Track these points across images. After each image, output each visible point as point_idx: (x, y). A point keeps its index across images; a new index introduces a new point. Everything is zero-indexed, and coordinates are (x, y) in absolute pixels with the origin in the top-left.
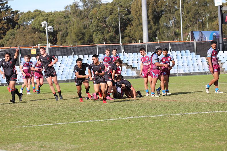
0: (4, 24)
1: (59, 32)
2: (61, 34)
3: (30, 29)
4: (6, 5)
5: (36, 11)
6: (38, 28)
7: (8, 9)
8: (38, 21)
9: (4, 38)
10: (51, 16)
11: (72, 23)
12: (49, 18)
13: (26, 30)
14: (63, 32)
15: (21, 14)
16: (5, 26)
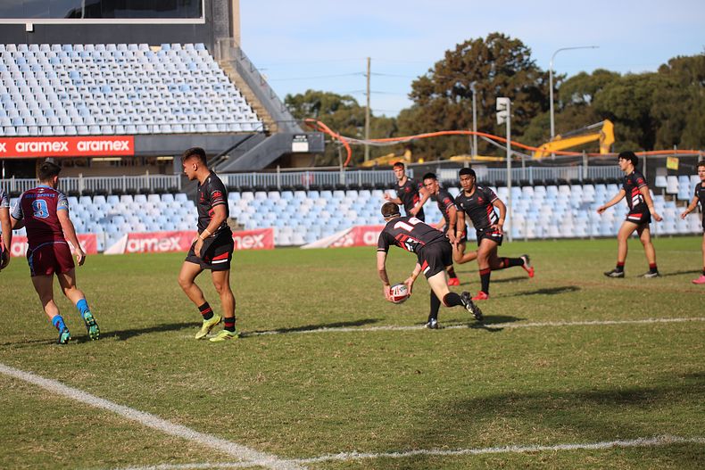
0: (523, 101)
1: (663, 122)
2: (668, 126)
3: (589, 112)
4: (525, 57)
5: (599, 73)
6: (611, 110)
7: (530, 68)
8: (610, 96)
9: (525, 135)
10: (642, 83)
11: (695, 102)
12: (639, 89)
13: (578, 115)
14: (675, 120)
15: (560, 78)
16: (526, 106)
